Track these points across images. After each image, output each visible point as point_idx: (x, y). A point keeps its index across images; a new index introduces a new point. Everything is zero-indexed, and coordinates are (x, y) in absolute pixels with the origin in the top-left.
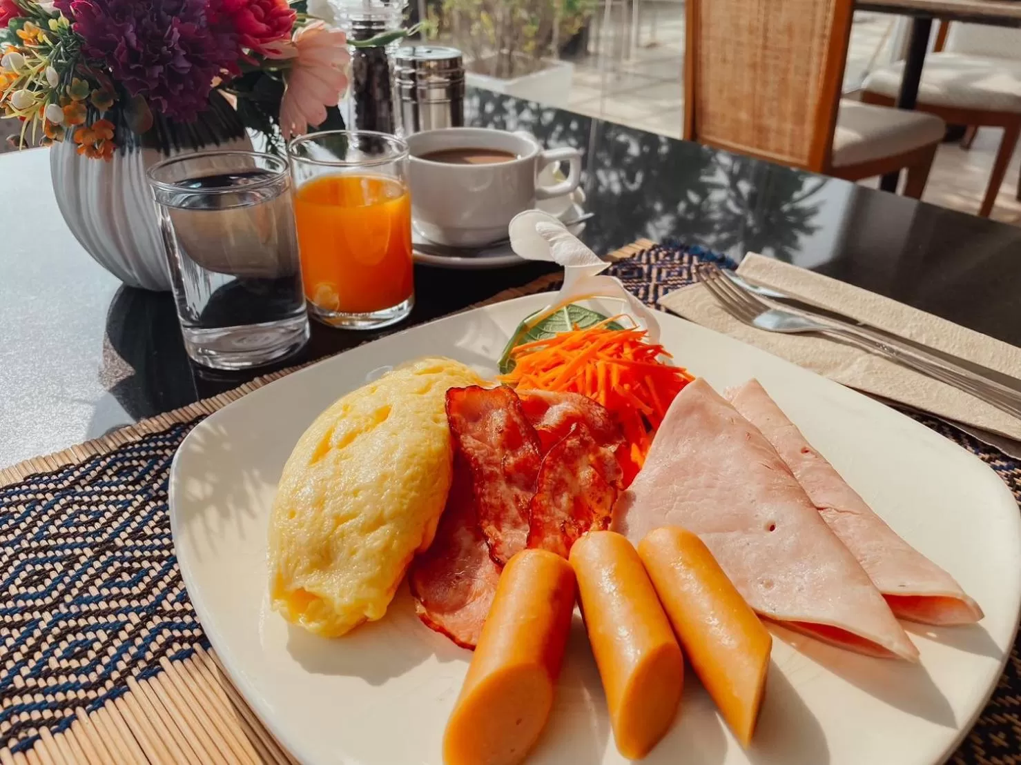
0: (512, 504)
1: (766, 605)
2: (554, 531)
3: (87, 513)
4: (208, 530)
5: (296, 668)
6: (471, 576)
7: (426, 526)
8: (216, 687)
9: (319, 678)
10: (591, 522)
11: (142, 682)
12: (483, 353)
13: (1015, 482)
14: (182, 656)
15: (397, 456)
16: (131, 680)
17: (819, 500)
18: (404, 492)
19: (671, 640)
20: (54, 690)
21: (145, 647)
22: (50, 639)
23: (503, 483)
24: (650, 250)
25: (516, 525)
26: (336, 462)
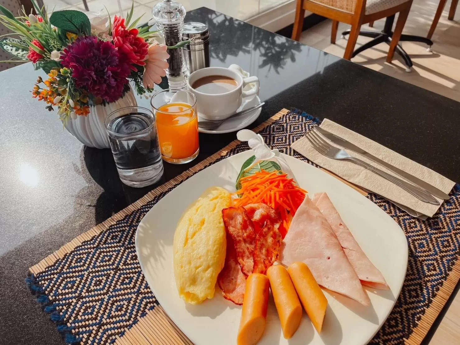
0: (246, 251)
1: (326, 285)
2: (261, 263)
3: (107, 256)
4: (152, 267)
5: (189, 315)
6: (236, 278)
7: (222, 264)
8: (164, 318)
9: (197, 318)
10: (272, 257)
11: (142, 318)
12: (229, 179)
13: (411, 225)
14: (152, 308)
15: (210, 243)
16: (138, 318)
17: (344, 245)
18: (214, 256)
19: (299, 305)
20: (116, 323)
21: (140, 306)
22: (110, 305)
23: (243, 243)
24: (287, 115)
25: (248, 258)
26: (192, 245)
